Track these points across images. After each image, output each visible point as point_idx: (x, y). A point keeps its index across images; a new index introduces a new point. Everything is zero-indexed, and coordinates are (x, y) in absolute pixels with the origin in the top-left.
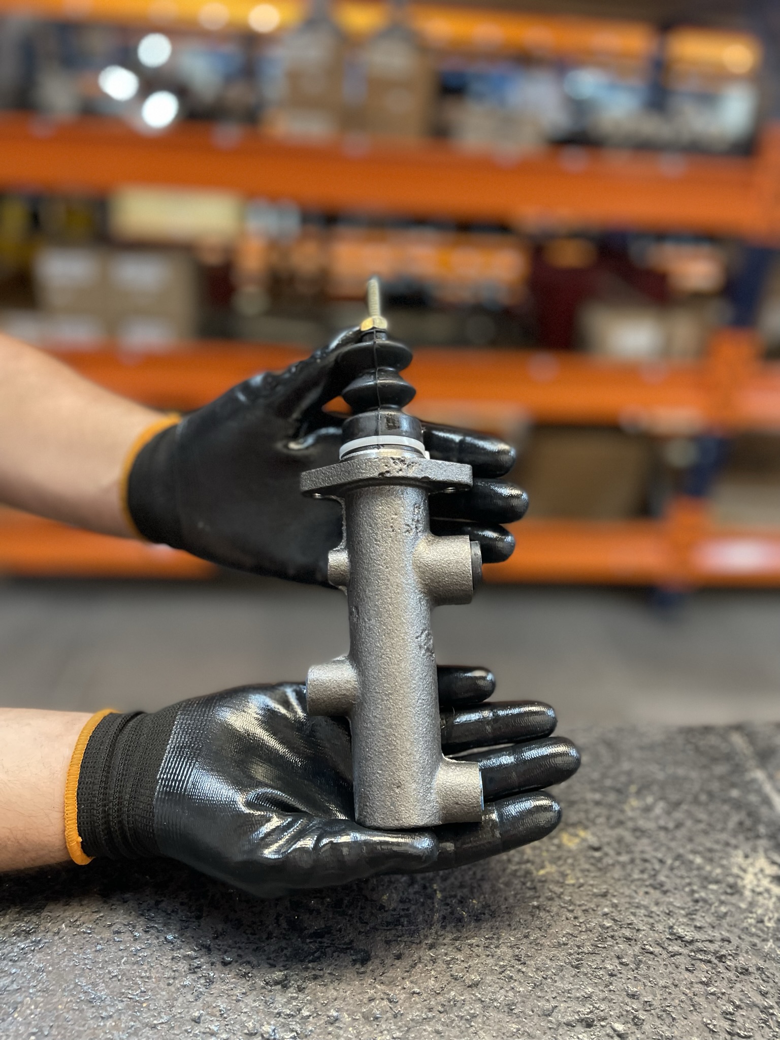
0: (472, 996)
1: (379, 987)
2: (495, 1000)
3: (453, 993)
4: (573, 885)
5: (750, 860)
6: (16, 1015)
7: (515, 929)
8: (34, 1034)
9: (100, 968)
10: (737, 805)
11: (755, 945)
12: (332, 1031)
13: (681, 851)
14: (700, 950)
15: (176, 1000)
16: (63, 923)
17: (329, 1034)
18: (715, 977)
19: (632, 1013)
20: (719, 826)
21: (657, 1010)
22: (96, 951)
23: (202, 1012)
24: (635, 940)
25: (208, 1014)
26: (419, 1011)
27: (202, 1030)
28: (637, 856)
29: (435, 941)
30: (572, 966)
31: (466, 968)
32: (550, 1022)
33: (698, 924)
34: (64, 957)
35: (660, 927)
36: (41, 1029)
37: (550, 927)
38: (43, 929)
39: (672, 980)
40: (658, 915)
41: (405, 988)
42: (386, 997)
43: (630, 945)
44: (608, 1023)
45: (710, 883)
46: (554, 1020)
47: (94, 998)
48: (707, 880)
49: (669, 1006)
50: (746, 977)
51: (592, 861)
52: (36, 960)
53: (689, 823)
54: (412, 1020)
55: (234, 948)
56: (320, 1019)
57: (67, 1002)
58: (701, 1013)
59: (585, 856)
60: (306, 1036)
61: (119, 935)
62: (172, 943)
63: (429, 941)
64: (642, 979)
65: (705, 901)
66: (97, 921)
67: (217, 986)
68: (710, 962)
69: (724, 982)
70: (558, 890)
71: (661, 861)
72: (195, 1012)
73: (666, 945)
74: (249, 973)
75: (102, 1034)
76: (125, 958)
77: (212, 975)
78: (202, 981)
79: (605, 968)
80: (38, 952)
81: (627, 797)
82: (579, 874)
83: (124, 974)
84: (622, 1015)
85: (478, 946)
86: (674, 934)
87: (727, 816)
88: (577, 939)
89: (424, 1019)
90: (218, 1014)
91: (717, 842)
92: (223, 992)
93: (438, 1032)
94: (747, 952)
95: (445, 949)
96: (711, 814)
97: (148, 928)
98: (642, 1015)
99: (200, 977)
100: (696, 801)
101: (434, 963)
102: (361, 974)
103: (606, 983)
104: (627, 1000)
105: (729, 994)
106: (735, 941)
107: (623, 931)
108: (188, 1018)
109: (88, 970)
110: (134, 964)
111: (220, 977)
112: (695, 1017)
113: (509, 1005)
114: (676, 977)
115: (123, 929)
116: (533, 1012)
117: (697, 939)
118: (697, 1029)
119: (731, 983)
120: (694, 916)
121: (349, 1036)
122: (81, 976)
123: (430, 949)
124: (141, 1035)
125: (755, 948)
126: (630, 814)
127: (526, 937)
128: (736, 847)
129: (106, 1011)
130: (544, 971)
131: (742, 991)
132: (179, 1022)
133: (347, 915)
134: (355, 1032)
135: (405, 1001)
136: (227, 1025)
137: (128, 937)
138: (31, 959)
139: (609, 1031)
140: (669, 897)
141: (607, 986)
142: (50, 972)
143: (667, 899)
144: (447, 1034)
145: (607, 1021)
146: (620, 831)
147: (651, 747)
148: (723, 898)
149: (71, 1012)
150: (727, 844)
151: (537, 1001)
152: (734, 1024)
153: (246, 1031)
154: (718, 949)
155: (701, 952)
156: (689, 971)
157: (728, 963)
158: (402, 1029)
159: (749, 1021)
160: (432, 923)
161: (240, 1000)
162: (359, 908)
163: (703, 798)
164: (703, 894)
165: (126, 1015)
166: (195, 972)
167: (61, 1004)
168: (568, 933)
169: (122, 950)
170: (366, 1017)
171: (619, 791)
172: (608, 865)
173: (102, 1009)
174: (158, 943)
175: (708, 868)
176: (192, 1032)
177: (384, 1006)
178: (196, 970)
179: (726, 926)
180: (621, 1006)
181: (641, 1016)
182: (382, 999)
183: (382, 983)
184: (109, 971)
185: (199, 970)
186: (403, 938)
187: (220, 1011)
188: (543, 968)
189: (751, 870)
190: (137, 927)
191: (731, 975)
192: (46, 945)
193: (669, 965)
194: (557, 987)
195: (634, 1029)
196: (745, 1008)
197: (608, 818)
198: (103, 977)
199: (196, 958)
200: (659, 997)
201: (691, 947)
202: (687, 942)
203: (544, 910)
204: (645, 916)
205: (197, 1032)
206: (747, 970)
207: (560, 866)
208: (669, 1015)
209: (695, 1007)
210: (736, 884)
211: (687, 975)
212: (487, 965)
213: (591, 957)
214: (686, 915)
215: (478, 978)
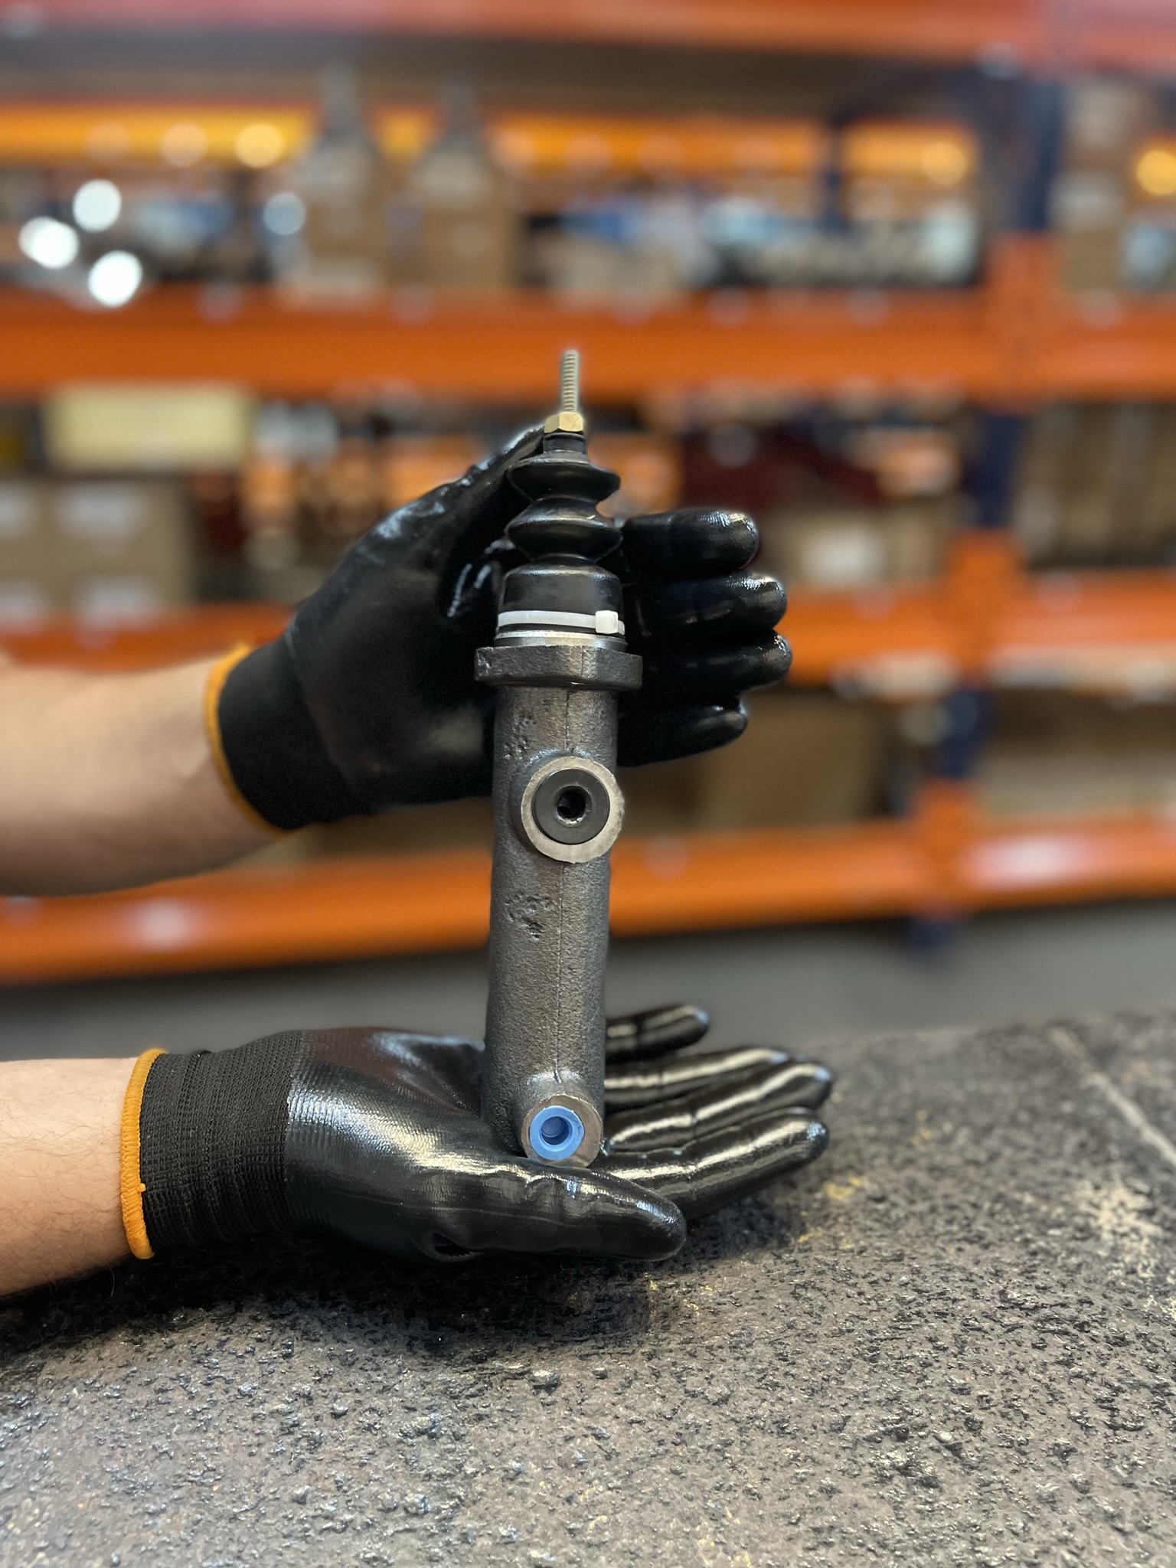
0: (721, 1416)
1: (578, 1420)
2: (757, 1418)
3: (690, 1416)
4: (852, 1251)
5: (1103, 1192)
6: (10, 1526)
7: (773, 1319)
8: (41, 1549)
9: (138, 1444)
10: (1075, 1122)
11: (1129, 1304)
12: (513, 1490)
13: (1002, 1189)
14: (1049, 1319)
15: (266, 1475)
16: (74, 1386)
17: (510, 1494)
18: (1078, 1353)
19: (963, 1414)
20: (1052, 1151)
21: (1000, 1407)
22: (131, 1421)
23: (307, 1487)
24: (953, 1315)
25: (317, 1489)
26: (643, 1446)
27: (311, 1513)
28: (939, 1202)
29: (655, 1348)
30: (865, 1360)
31: (707, 1379)
32: (843, 1439)
33: (1039, 1283)
34: (81, 1434)
35: (986, 1293)
36: (53, 1544)
37: (825, 1310)
38: (42, 1399)
39: (1015, 1364)
40: (981, 1278)
41: (618, 1418)
42: (590, 1432)
43: (945, 1321)
44: (930, 1432)
45: (1050, 1227)
46: (848, 1437)
47: (134, 1488)
48: (1044, 1225)
49: (1016, 1400)
50: (1123, 1349)
51: (875, 1216)
52: (37, 1444)
53: (1008, 1152)
54: (635, 1460)
55: (348, 1392)
56: (494, 1476)
57: (91, 1499)
58: (1064, 1404)
59: (864, 1211)
60: (474, 1502)
61: (165, 1395)
62: (250, 1396)
63: (647, 1349)
64: (971, 1367)
65: (1047, 1252)
66: (128, 1379)
67: (327, 1448)
69: (1092, 1358)
70: (830, 1259)
71: (975, 1206)
72: (298, 1488)
73: (998, 1316)
74: (375, 1424)
75: (153, 1537)
76: (178, 1426)
77: (318, 1433)
78: (304, 1443)
79: (914, 1357)
80: (37, 1433)
81: (915, 1127)
82: (858, 1235)
83: (179, 1448)
84: (949, 1419)
85: (720, 1347)
86: (1009, 1301)
87: (1060, 1139)
88: (867, 1322)
89: (653, 1456)
90: (333, 1487)
91: (1052, 1172)
92: (337, 1455)
93: (676, 1473)
94: (1119, 1315)
95: (671, 1357)
96: (1038, 1137)
97: (210, 1379)
98: (978, 1415)
99: (300, 1439)
100: (1014, 1122)
101: (657, 1377)
102: (548, 1405)
103: (918, 1377)
104: (953, 1397)
105: (1103, 1374)
106: (1099, 1302)
107: (933, 1304)
108: (286, 1499)
109: (119, 1450)
110: (193, 1432)
111: (330, 1434)
112: (1057, 1411)
113: (777, 1422)
114: (1021, 1359)
115: (170, 1385)
116: (815, 1428)
117: (1042, 1305)
118: (1063, 1426)
119: (1103, 1361)
120: (1034, 1274)
121: (540, 1493)
122: (110, 1457)
123: (649, 1359)
124: (215, 1532)
125: (1130, 1308)
126: (922, 1149)
127: (790, 1327)
128: (1080, 1176)
129: (155, 1503)
130: (823, 1370)
131: (1120, 1368)
132: (273, 1505)
133: (517, 1327)
134: (549, 1486)
135: (620, 1436)
136: (350, 1501)
137: (179, 1395)
138: (28, 1445)
139: (934, 1443)
140: (993, 1251)
141: (919, 1381)
142: (59, 1459)
143: (991, 1256)
144: (690, 1473)
145: (927, 1429)
146: (910, 1172)
147: (941, 1060)
148: (1072, 1244)
149: (100, 1511)
150: (1067, 1174)
151: (820, 1411)
152: (1116, 1414)
153: (380, 1506)
154: (1076, 1314)
155: (1052, 1321)
156: (1039, 1348)
157: (1094, 1331)
158: (619, 1475)
159: (1137, 1407)
160: (648, 1324)
161: (366, 1464)
162: (534, 1316)
163: (1024, 1117)
164: (1042, 1244)
165: (188, 1506)
166: (290, 1433)
167: (81, 1502)
168: (853, 1316)
169: (171, 1414)
170: (563, 1464)
171: (902, 1121)
172: (898, 1219)
173: (147, 1502)
174: (228, 1398)
175: (1044, 1208)
176: (296, 1518)
177: (590, 1445)
178: (291, 1429)
179: (1082, 1283)
180: (945, 1407)
181: (977, 1418)
182: (586, 1436)
183: (583, 1414)
184: (154, 1446)
185: (296, 1429)
186: (606, 1349)
187: (337, 1482)
188: (822, 1367)
189: (1106, 1204)
190: (193, 1380)
191: (1102, 1348)
192: (50, 1420)
193: (1007, 1344)
194: (845, 1390)
195: (970, 1436)
196: (1129, 1390)
197: (891, 1158)
198: (146, 1456)
199: (290, 1413)
200: (999, 1388)
201: (1035, 1316)
202: (1028, 1309)
203: (813, 1288)
204: (961, 1280)
205: (302, 1517)
206: (1123, 1339)
207: (829, 1228)
208: (1018, 1411)
209: (1055, 1397)
210: (1087, 1225)
211: (1036, 1354)
212: (737, 1371)
213: (890, 1345)
214: (1022, 1274)
215: (726, 1391)
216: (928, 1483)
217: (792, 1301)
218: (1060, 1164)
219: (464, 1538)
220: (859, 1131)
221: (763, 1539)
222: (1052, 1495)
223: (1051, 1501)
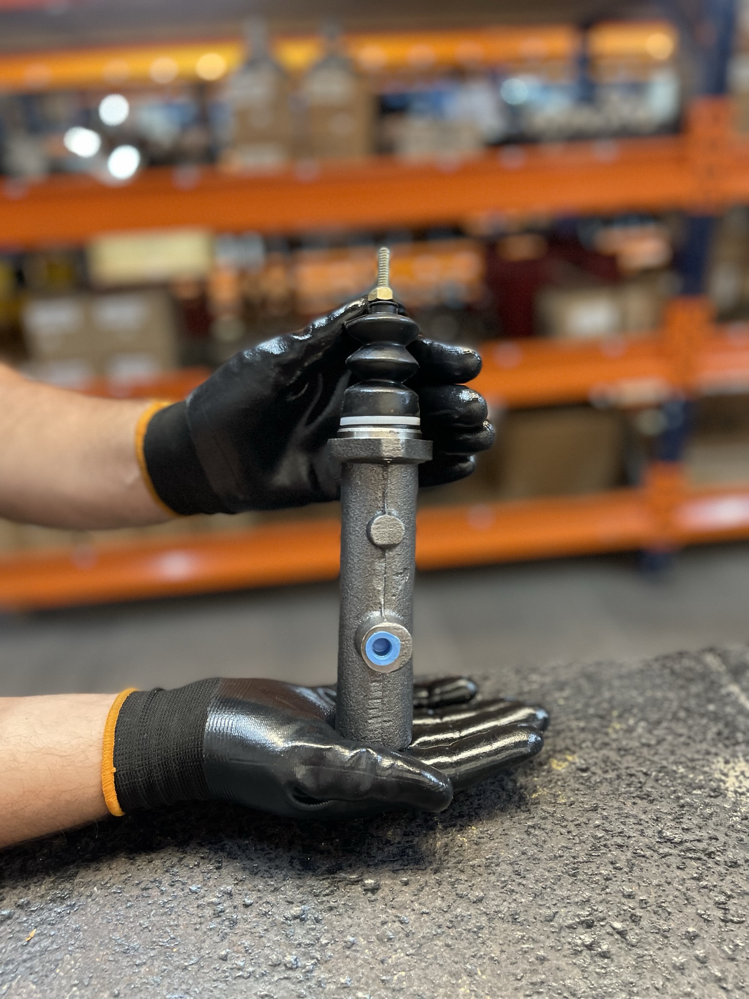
0: (478, 911)
1: (390, 911)
2: (500, 912)
3: (459, 910)
4: (565, 804)
5: (730, 765)
6: (58, 971)
7: (513, 848)
8: (75, 985)
9: (131, 922)
10: (715, 717)
11: (742, 840)
12: (349, 955)
13: (665, 763)
14: (689, 850)
15: (204, 942)
16: (95, 886)
17: (347, 957)
18: (706, 872)
19: (629, 911)
20: (699, 738)
21: (653, 907)
22: (127, 908)
23: (228, 950)
24: (627, 847)
25: (234, 952)
26: (429, 929)
27: (230, 966)
28: (623, 772)
29: (439, 866)
30: (569, 875)
31: (470, 886)
32: (552, 926)
33: (686, 827)
34: (98, 916)
35: (649, 832)
36: (81, 982)
37: (546, 843)
38: (77, 894)
39: (665, 879)
40: (647, 822)
41: (414, 910)
42: (397, 919)
43: (622, 851)
44: (607, 923)
45: (694, 789)
46: (556, 925)
47: (128, 949)
48: (691, 786)
49: (664, 902)
50: (735, 870)
51: (581, 781)
52: (73, 922)
53: (670, 738)
54: (423, 937)
55: (253, 891)
56: (338, 945)
57: (103, 955)
58: (694, 905)
59: (574, 777)
60: (326, 962)
61: (147, 891)
62: (196, 893)
63: (435, 866)
64: (636, 881)
65: (691, 805)
66: (126, 881)
67: (241, 926)
68: (700, 859)
69: (715, 876)
70: (551, 809)
71: (646, 774)
72: (222, 951)
73: (657, 847)
74: (269, 911)
75: (138, 979)
76: (154, 911)
77: (235, 917)
78: (227, 923)
79: (601, 874)
80: (74, 915)
81: (610, 721)
82: (570, 794)
83: (154, 925)
84: (620, 914)
85: (479, 866)
86: (664, 838)
87: (706, 728)
88: (572, 851)
89: (434, 935)
90: (243, 950)
91: (698, 752)
92: (246, 931)
93: (448, 946)
94: (734, 847)
95: (449, 872)
96: (690, 728)
97: (173, 882)
98: (639, 912)
99: (224, 920)
100: (675, 718)
101: (440, 885)
102: (372, 901)
103: (602, 887)
104: (624, 900)
105: (721, 886)
106: (722, 838)
107: (615, 839)
108: (216, 957)
109: (120, 925)
110: (162, 915)
111: (242, 917)
112: (690, 910)
113: (512, 915)
114: (669, 876)
115: (150, 886)
116: (535, 918)
117: (685, 840)
118: (692, 920)
119: (722, 877)
120: (681, 820)
121: (366, 957)
122: (114, 930)
123: (435, 873)
124: (174, 977)
125: (742, 842)
126: (614, 736)
127: (524, 853)
128: (716, 755)
129: (140, 959)
130: (543, 882)
131: (733, 882)
132: (208, 961)
133: (355, 852)
134: (371, 953)
135: (415, 922)
136: (252, 959)
137: (155, 892)
138: (68, 921)
139: (610, 930)
140: (656, 805)
141: (603, 889)
142: (86, 931)
143: (655, 807)
144: (456, 946)
145: (606, 921)
146: (605, 752)
147: (630, 675)
148: (708, 800)
149: (108, 963)
150: (708, 753)
151: (539, 908)
152: (727, 912)
153: (270, 963)
154: (706, 847)
155: (691, 851)
156: (681, 869)
157: (717, 858)
158: (414, 946)
159: (741, 908)
160: (435, 850)
161: (262, 936)
162: (366, 844)
163: (682, 714)
164: (688, 800)
165: (159, 961)
166: (219, 916)
167: (98, 957)
168: (564, 847)
169: (150, 904)
170: (380, 939)
171: (602, 717)
172: (596, 783)
173: (135, 958)
174: (184, 894)
175: (691, 776)
176: (221, 969)
177: (397, 927)
178: (220, 914)
179: (713, 826)
180: (618, 906)
181: (638, 914)
182: (394, 922)
183: (393, 907)
184: (140, 924)
185: (222, 914)
186: (409, 866)
187: (245, 947)
188: (542, 880)
189: (732, 773)
190: (163, 882)
191: (721, 869)
192: (81, 907)
193: (661, 866)
194: (556, 895)
195: (633, 925)
196: (737, 897)
197: (593, 742)
198: (135, 929)
199: (220, 904)
200: (654, 895)
201: (680, 848)
202: (676, 843)
203: (539, 828)
204: (634, 824)
205: (224, 969)
206: (736, 863)
207: (551, 788)
208: (664, 909)
209: (689, 900)
210: (719, 787)
211: (678, 872)
212: (489, 882)
213: (586, 866)
214: (673, 820)
215: (482, 894)
216: (604, 955)
217: (526, 836)
218: (704, 746)
219: (319, 984)
220: (574, 724)
221: (500, 989)
222: (682, 964)
223: (681, 968)
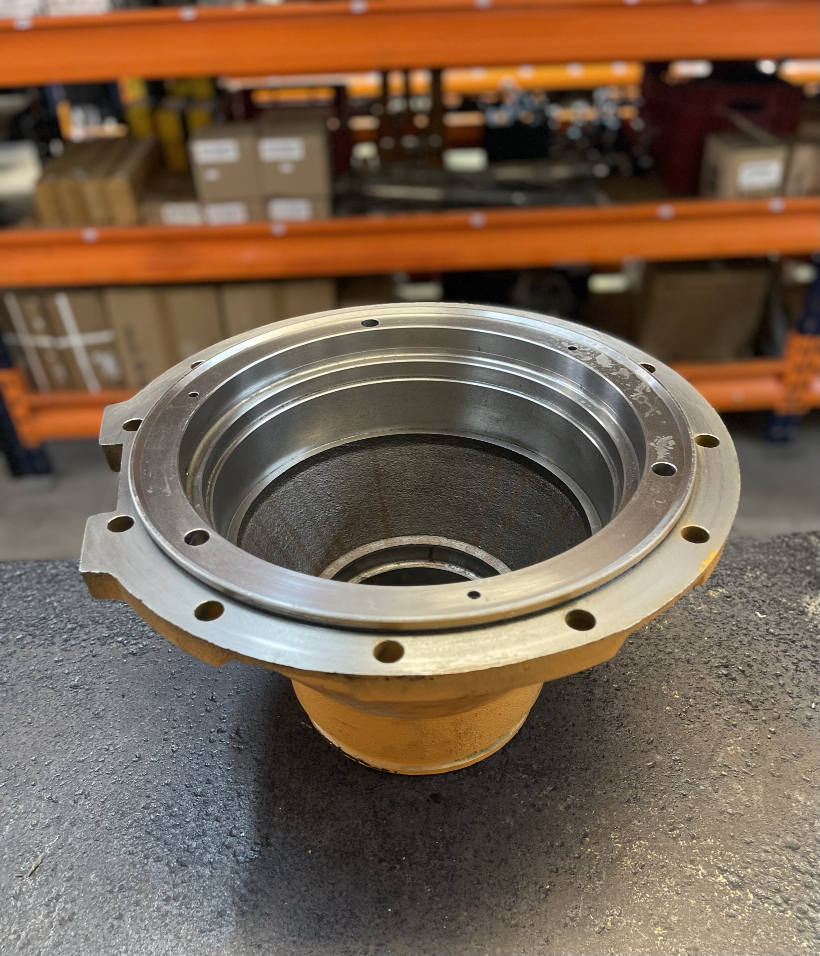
4: (716, 613)
5: (812, 600)
10: (810, 573)
11: (812, 636)
13: (775, 596)
14: (782, 639)
19: (747, 662)
20: (798, 584)
28: (751, 599)
31: (665, 647)
33: (781, 628)
35: (762, 629)
39: (767, 650)
40: (761, 625)
43: (746, 637)
45: (790, 610)
46: (710, 666)
48: (788, 609)
49: (765, 660)
51: (726, 602)
58: (781, 663)
59: (722, 600)
64: (752, 650)
68: (787, 643)
70: (708, 615)
71: (763, 601)
73: (765, 637)
81: (746, 572)
82: (719, 608)
84: (742, 664)
86: (769, 633)
87: (803, 579)
91: (796, 592)
94: (807, 639)
96: (793, 579)
98: (752, 663)
100: (785, 572)
104: (745, 658)
106: (801, 635)
107: (743, 631)
114: (769, 649)
117: (781, 634)
119: (798, 652)
120: (780, 625)
126: (748, 580)
127: (693, 634)
128: (806, 594)
145: (735, 666)
146: (741, 588)
148: (796, 616)
150: (801, 592)
154: (791, 638)
159: (805, 665)
163: (790, 571)
164: (785, 615)
171: (741, 569)
179: (797, 628)
180: (742, 661)
189: (813, 604)
191: (798, 648)
193: (766, 644)
195: (748, 668)
196: (803, 661)
197: (734, 583)
201: (778, 637)
202: (775, 636)
204: (754, 625)
207: (709, 605)
208: (765, 663)
209: (778, 660)
210: (804, 610)
211: (775, 648)
212: (675, 646)
213: (726, 642)
214: (776, 624)
215: (671, 651)
216: (733, 679)
217: (694, 627)
218: (799, 589)
220: (724, 572)
221: (681, 688)
222: (772, 686)
223: (771, 688)
